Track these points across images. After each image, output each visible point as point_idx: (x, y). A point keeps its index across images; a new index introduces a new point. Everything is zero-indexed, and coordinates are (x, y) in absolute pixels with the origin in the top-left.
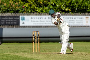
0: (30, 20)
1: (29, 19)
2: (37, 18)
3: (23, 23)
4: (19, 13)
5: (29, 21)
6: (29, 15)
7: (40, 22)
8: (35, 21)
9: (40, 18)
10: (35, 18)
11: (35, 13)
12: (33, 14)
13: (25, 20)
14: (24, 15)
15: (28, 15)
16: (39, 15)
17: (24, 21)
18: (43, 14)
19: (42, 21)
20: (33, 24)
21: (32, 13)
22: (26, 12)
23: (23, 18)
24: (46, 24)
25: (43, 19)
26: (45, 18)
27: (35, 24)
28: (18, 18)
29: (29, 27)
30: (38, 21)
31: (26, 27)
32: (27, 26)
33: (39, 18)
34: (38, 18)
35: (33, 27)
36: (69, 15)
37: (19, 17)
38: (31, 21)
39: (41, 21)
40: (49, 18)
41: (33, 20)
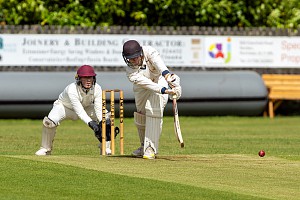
0: (20, 48)
1: (15, 45)
2: (40, 42)
5: (15, 50)
6: (18, 33)
7: (48, 56)
8: (34, 52)
9: (52, 43)
10: (34, 43)
11: (35, 27)
12: (29, 29)
13: (5, 47)
14: (0, 33)
15: (12, 33)
16: (47, 33)
17: (1, 52)
18: (59, 31)
19: (55, 52)
20: (30, 59)
21: (26, 27)
22: (8, 24)
24: (68, 59)
25: (61, 47)
26: (67, 43)
27: (36, 60)
29: (16, 69)
30: (43, 52)
32: (9, 67)
33: (49, 43)
34: (46, 43)
35: (30, 69)
36: (139, 34)
38: (24, 51)
39: (52, 51)
40: (77, 42)
41: (27, 47)
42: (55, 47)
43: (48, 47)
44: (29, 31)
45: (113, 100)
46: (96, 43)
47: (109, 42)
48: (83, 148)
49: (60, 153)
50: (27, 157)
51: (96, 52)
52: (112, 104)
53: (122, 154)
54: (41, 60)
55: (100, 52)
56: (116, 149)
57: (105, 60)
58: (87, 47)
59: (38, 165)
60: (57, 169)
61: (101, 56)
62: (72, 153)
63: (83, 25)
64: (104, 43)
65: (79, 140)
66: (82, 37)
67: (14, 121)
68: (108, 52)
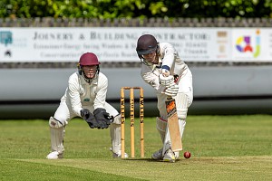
0: (31, 42)
1: (25, 40)
2: (53, 36)
3: (8, 53)
5: (25, 45)
6: (28, 26)
8: (46, 47)
9: (65, 37)
10: (46, 37)
11: (47, 20)
12: (41, 21)
13: (14, 41)
14: (9, 26)
15: (22, 26)
16: (59, 26)
17: (10, 47)
18: (73, 24)
19: (70, 47)
20: (42, 55)
21: (38, 19)
22: (18, 17)
23: (6, 37)
25: (76, 41)
26: (82, 37)
27: (48, 55)
29: (27, 65)
30: (56, 47)
31: (18, 65)
32: (19, 63)
33: (62, 37)
34: (59, 36)
35: (42, 65)
36: (160, 26)
38: (35, 46)
39: (65, 46)
40: (93, 36)
41: (39, 42)
42: (68, 42)
43: (62, 42)
44: (41, 25)
45: (132, 98)
46: (113, 36)
47: (128, 36)
48: (100, 150)
49: (75, 156)
50: (39, 161)
51: (113, 47)
52: (131, 102)
53: (143, 156)
54: (54, 55)
55: (119, 47)
56: (136, 151)
57: (123, 54)
58: (103, 41)
59: (51, 170)
60: (72, 174)
61: (119, 51)
62: (89, 155)
63: (101, 17)
64: (122, 37)
65: (96, 142)
66: (98, 30)
67: (25, 122)
68: (127, 47)
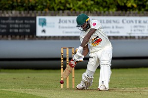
0: (57, 25)
1: (54, 23)
2: (70, 21)
3: (44, 31)
4: (35, 12)
5: (54, 27)
6: (55, 15)
8: (66, 28)
10: (66, 22)
11: (66, 12)
13: (47, 24)
14: (44, 15)
15: (52, 15)
17: (45, 28)
20: (63, 32)
21: (61, 12)
22: (49, 10)
23: (42, 21)
27: (67, 32)
28: (34, 22)
29: (55, 38)
30: (71, 28)
32: (50, 37)
34: (73, 22)
35: (63, 38)
36: (133, 16)
37: (35, 19)
38: (59, 27)
41: (62, 25)
44: (63, 14)
46: (105, 21)
47: (114, 21)
54: (71, 32)
55: (108, 27)
57: (111, 32)
61: (108, 30)
64: (110, 22)
68: (113, 27)
